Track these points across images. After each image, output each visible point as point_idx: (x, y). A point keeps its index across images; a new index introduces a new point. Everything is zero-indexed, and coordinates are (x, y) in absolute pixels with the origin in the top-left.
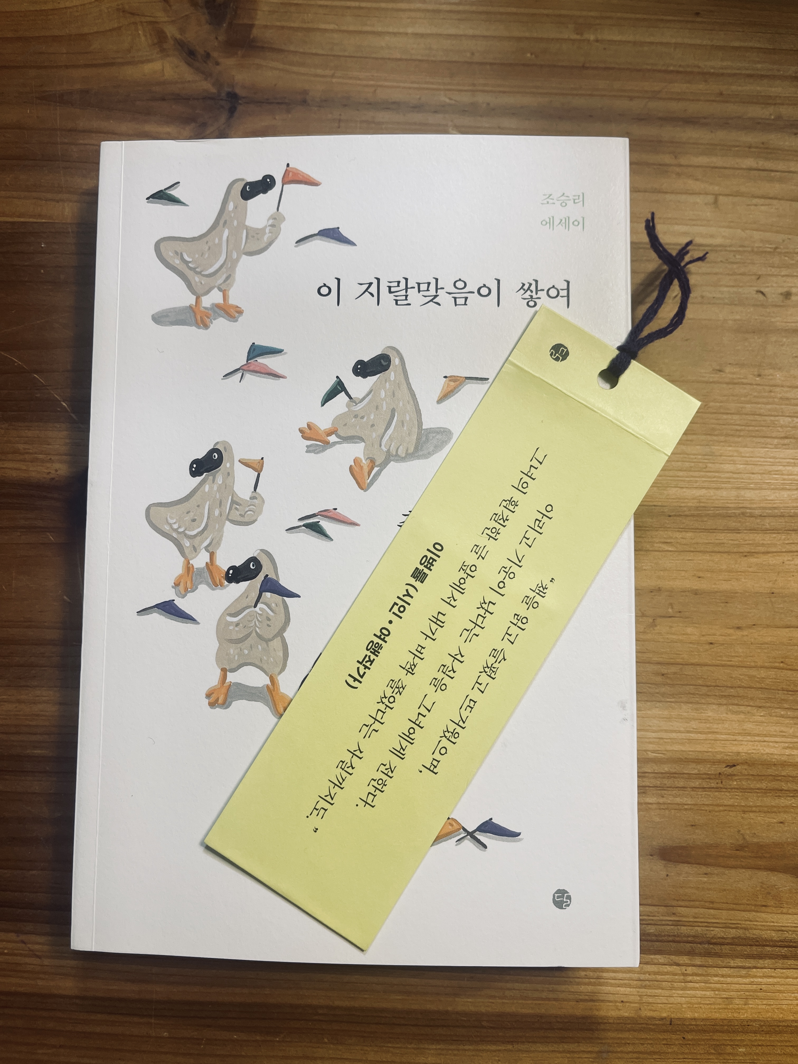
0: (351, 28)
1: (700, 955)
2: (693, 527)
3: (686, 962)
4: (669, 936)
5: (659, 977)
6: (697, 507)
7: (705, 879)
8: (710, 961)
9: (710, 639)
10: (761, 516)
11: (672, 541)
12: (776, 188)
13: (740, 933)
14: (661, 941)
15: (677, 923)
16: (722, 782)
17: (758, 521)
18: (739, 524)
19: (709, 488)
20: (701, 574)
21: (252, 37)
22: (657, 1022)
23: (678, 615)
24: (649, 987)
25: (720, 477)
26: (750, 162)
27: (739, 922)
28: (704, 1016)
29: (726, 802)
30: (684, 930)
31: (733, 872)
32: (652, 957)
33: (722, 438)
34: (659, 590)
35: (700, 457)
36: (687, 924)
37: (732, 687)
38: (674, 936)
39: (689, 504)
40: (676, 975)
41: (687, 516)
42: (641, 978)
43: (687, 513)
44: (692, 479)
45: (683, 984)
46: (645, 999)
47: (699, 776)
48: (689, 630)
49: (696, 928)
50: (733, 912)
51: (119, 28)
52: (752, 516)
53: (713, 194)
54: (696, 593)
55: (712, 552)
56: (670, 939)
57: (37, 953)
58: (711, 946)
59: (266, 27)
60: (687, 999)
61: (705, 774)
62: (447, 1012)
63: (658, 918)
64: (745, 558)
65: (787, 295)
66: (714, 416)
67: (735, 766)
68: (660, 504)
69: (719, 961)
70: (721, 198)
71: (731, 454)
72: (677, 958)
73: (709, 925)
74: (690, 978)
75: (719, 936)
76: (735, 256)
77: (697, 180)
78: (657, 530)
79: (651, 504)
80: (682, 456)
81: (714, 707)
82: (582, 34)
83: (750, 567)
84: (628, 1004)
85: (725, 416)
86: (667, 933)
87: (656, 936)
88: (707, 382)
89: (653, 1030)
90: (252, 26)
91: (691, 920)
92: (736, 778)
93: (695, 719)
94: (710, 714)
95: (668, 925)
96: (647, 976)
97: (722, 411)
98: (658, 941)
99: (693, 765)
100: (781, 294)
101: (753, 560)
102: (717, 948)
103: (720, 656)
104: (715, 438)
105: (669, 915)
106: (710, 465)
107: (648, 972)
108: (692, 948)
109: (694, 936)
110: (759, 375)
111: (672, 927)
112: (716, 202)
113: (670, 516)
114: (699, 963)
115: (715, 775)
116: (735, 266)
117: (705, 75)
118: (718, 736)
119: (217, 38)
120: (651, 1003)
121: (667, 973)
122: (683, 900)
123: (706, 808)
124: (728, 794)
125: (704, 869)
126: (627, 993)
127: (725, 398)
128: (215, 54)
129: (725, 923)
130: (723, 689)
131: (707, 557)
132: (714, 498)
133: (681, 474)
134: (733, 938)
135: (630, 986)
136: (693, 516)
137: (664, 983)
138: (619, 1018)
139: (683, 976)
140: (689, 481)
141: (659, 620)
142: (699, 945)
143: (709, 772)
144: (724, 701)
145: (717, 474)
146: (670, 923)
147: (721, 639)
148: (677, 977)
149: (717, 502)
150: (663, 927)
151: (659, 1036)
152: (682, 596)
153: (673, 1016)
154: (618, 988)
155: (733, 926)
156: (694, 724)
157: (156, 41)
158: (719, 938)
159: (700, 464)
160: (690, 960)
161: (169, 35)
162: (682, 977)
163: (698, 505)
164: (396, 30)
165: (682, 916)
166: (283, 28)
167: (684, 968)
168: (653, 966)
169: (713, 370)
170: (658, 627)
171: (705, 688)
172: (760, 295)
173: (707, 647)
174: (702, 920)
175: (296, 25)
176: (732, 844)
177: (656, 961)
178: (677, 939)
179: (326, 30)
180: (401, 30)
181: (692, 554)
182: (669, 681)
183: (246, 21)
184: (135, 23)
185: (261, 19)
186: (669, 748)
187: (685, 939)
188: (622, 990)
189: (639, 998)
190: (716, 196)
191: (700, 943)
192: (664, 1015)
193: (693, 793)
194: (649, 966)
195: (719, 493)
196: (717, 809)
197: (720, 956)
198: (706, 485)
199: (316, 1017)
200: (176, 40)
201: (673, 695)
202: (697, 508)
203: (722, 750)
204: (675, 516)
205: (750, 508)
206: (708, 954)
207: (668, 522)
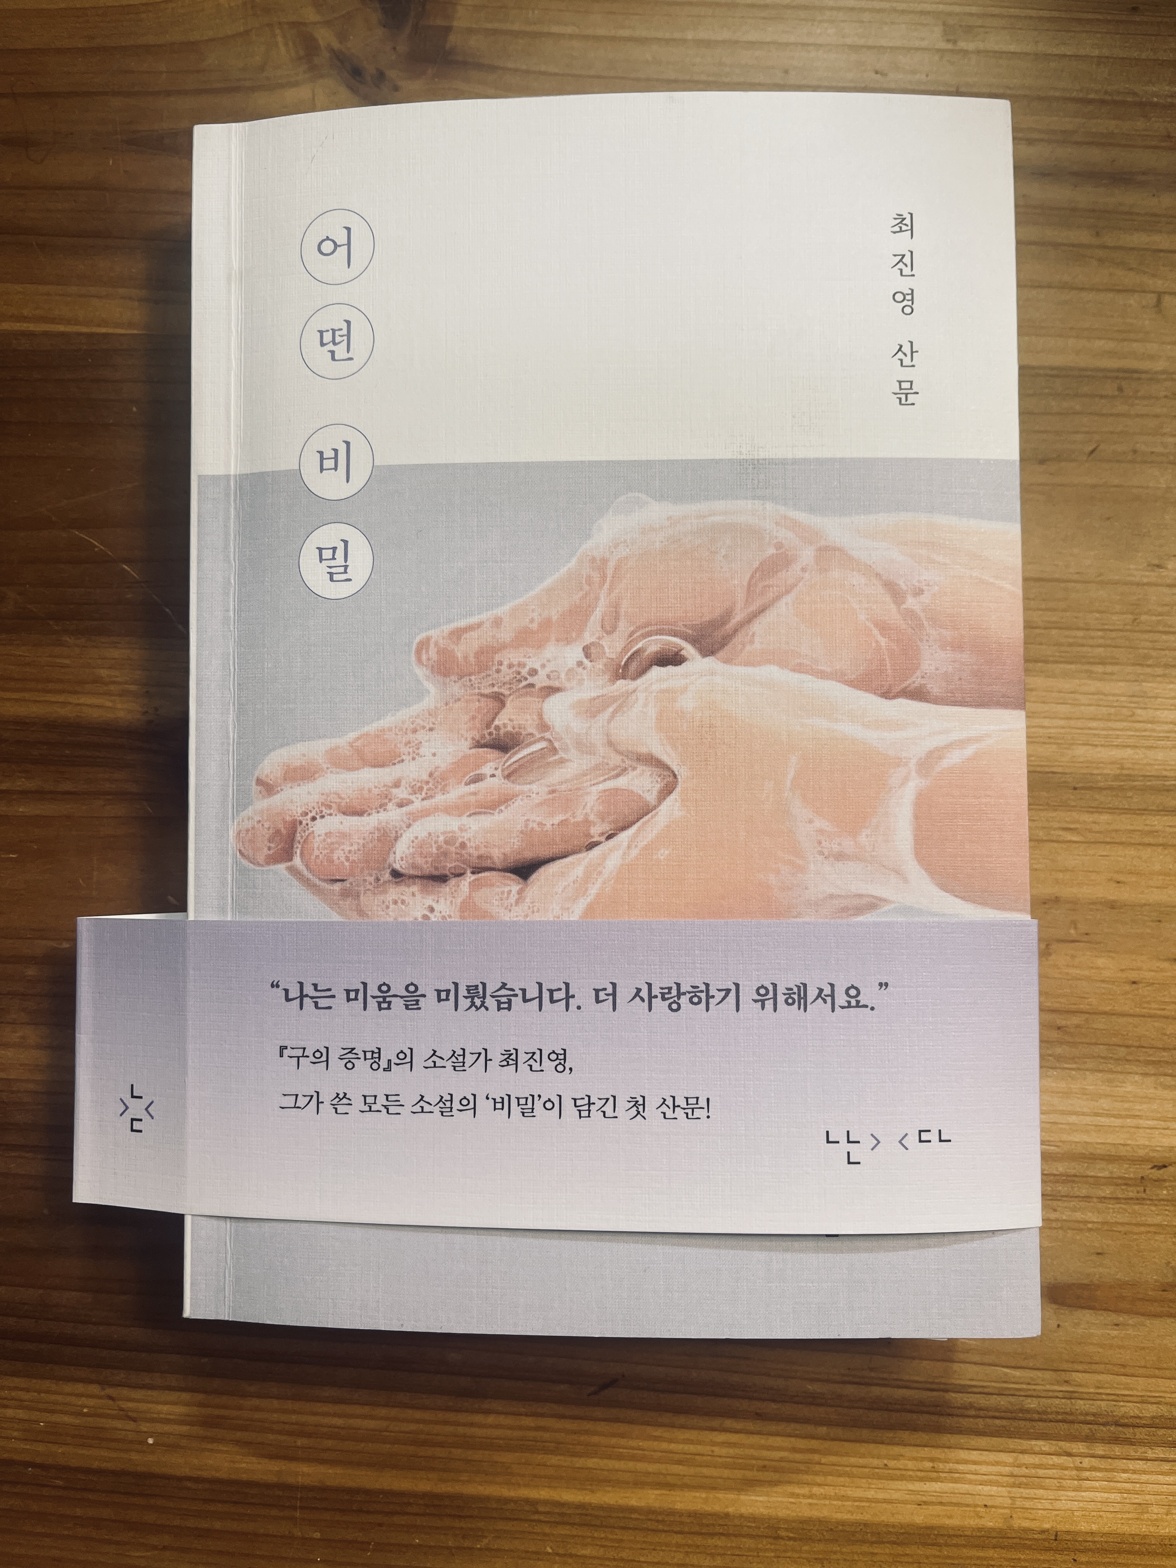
0: (601, 32)
1: (1103, 1441)
2: (1110, 806)
3: (1082, 1451)
4: (1058, 1413)
5: (1041, 1472)
6: (1119, 775)
7: (1115, 1332)
8: (1117, 1450)
9: (1134, 976)
11: (1078, 826)
13: (1163, 1410)
14: (1045, 1421)
15: (1070, 1396)
16: (1145, 1191)
19: (1137, 747)
20: (1121, 878)
21: (448, 46)
22: (1036, 1536)
23: (1086, 938)
24: (1027, 1486)
25: (1154, 730)
27: (1161, 1394)
28: (1106, 1529)
29: (1150, 1221)
30: (1081, 1405)
31: (1157, 1322)
32: (1033, 1442)
33: (1159, 671)
34: (1057, 900)
35: (1123, 699)
36: (1085, 1396)
37: (1164, 1049)
38: (1066, 1413)
39: (1105, 771)
40: (1066, 1469)
41: (1101, 789)
42: (1015, 1473)
43: (1102, 784)
44: (1110, 732)
45: (1076, 1482)
46: (1019, 1503)
47: (1111, 1181)
48: (1101, 962)
49: (1099, 1402)
50: (1153, 1380)
51: (247, 33)
53: (1153, 292)
54: (1112, 905)
55: (1139, 844)
56: (1060, 1417)
57: (130, 1414)
58: (1120, 1429)
59: (470, 31)
60: (1081, 1504)
61: (1120, 1178)
62: (727, 1515)
63: (1043, 1388)
66: (1146, 636)
67: (1165, 1166)
68: (1060, 770)
69: (1131, 1451)
70: (1167, 299)
72: (1068, 1445)
73: (1118, 1398)
74: (1087, 1474)
75: (1132, 1415)
77: (1131, 269)
78: (1056, 810)
79: (1047, 769)
80: (1096, 697)
81: (1137, 1078)
82: (955, 42)
84: (993, 1510)
85: (1164, 637)
86: (1054, 1409)
87: (1039, 1413)
88: (1138, 584)
89: (1030, 1548)
90: (448, 29)
91: (1092, 1390)
92: (1167, 1184)
93: (1106, 1096)
94: (1129, 1088)
95: (1057, 1397)
96: (1024, 1471)
97: (1161, 628)
98: (1041, 1420)
99: (1103, 1164)
102: (1128, 1432)
103: (1148, 1002)
104: (1148, 670)
105: (1058, 1383)
106: (1139, 711)
107: (1025, 1464)
108: (1092, 1431)
109: (1094, 1415)
111: (1063, 1401)
112: (1158, 304)
113: (1075, 789)
114: (1101, 1453)
115: (1135, 1179)
117: (1145, 107)
118: (1141, 1122)
119: (395, 49)
120: (1027, 1509)
121: (1054, 1466)
122: (1081, 1362)
123: (1120, 1228)
124: (1153, 1208)
125: (1113, 1317)
126: (993, 1493)
127: (1166, 609)
128: (392, 74)
129: (1141, 1396)
130: (1151, 1051)
131: (1131, 852)
132: (1145, 762)
133: (1094, 724)
134: (1153, 1418)
135: (998, 1484)
136: (1111, 788)
137: (1047, 1480)
138: (980, 1529)
139: (1077, 1470)
140: (1106, 736)
141: (1054, 946)
142: (1101, 1427)
143: (1126, 1176)
144: (1151, 1069)
145: (1149, 726)
146: (1060, 1395)
147: (1148, 975)
148: (1066, 1472)
149: (1148, 768)
150: (1049, 1401)
151: (1039, 1557)
152: (1091, 910)
153: (1061, 1527)
154: (980, 1487)
155: (1153, 1400)
156: (1105, 1103)
157: (302, 53)
158: (1131, 1417)
159: (1125, 711)
160: (1088, 1448)
161: (322, 43)
162: (1074, 1473)
163: (1118, 772)
164: (668, 35)
165: (1080, 1385)
166: (495, 32)
167: (1078, 1459)
168: (1033, 1456)
169: (1149, 565)
170: (1053, 957)
171: (1123, 1049)
173: (1127, 987)
174: (1108, 1391)
175: (516, 27)
176: (1156, 1281)
177: (1037, 1449)
178: (1070, 1418)
179: (561, 36)
180: (677, 35)
181: (1108, 847)
182: (1068, 1038)
183: (440, 22)
184: (270, 25)
185: (462, 19)
186: (1065, 1137)
187: (1082, 1418)
188: (986, 1489)
189: (1010, 1501)
190: (1160, 295)
191: (1104, 1425)
192: (1047, 1526)
193: (1100, 1205)
194: (1026, 1456)
195: (1151, 754)
196: (1136, 1229)
197: (1132, 1444)
198: (1131, 742)
199: (536, 1517)
200: (332, 51)
201: (1073, 1059)
202: (1117, 777)
203: (1147, 1143)
204: (1083, 788)
206: (1115, 1440)
207: (1072, 797)
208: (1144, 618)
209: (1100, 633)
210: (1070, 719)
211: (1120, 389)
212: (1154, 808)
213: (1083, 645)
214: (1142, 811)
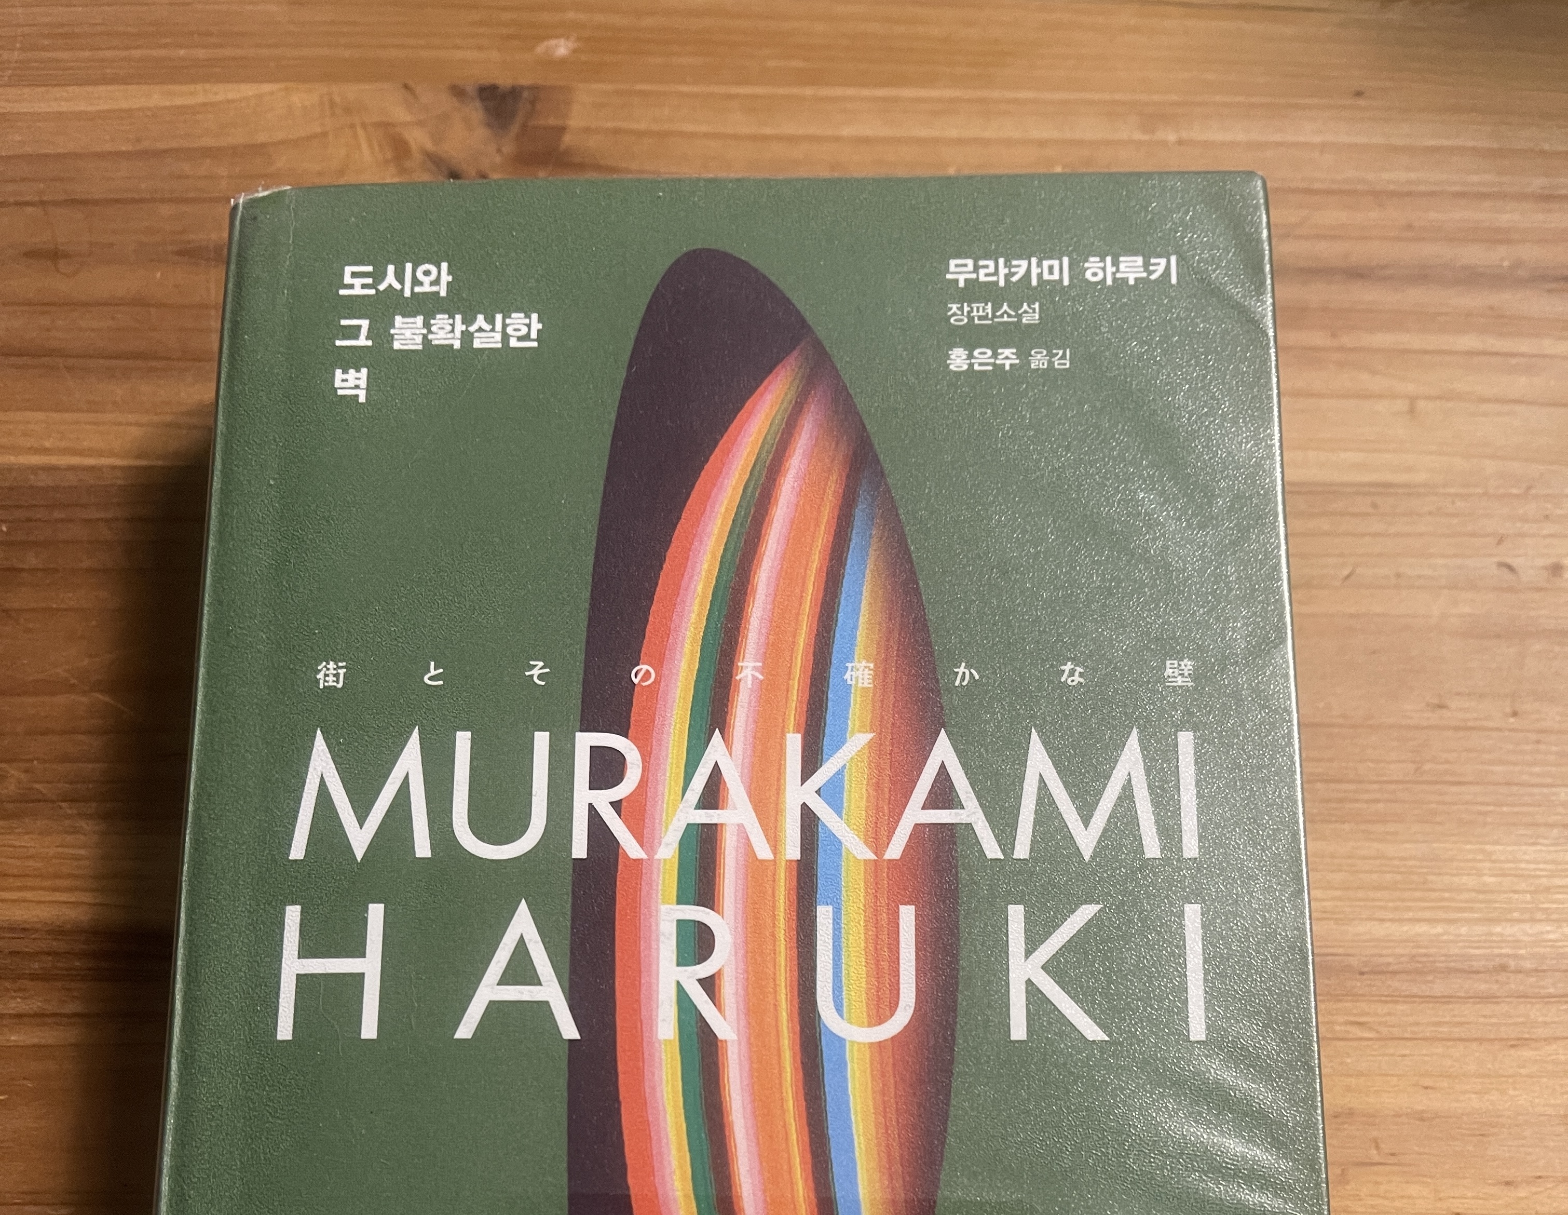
6: (1414, 956)
9: (1456, 1205)
10: (1536, 970)
11: (1369, 1019)
12: (1521, 384)
17: (1533, 980)
18: (1495, 987)
19: (1433, 921)
20: (1428, 1082)
21: (562, 147)
23: (1393, 1160)
25: (1453, 900)
26: (1468, 342)
33: (1452, 828)
34: (1351, 1113)
35: (1411, 863)
39: (1397, 951)
41: (1395, 973)
43: (1396, 968)
44: (1399, 904)
48: (1413, 1190)
51: (324, 134)
52: (1519, 971)
53: (1405, 397)
54: (1421, 1117)
55: (1448, 1039)
59: (589, 130)
64: (1512, 1052)
65: (1556, 569)
66: (1433, 788)
70: (1421, 404)
71: (1470, 857)
76: (1453, 503)
77: (1374, 372)
78: (1340, 1001)
80: (1378, 862)
82: (1153, 133)
83: (1524, 1067)
85: (1454, 789)
88: (1417, 728)
90: (561, 129)
97: (1448, 778)
100: (1545, 568)
101: (1527, 1053)
104: (1439, 828)
106: (1430, 878)
110: (1515, 714)
112: (1412, 411)
113: (1362, 973)
116: (1455, 521)
117: (1380, 196)
119: (500, 150)
127: (1453, 755)
132: (1445, 938)
133: (1379, 895)
136: (1406, 971)
145: (1447, 895)
149: (1449, 946)
157: (389, 155)
159: (1415, 878)
161: (414, 148)
163: (1414, 951)
169: (1428, 705)
170: (1352, 1185)
172: (1505, 570)
179: (694, 135)
181: (1409, 1043)
183: (552, 121)
184: (351, 126)
185: (578, 116)
190: (1413, 400)
195: (1452, 929)
198: (1427, 914)
200: (425, 153)
202: (1412, 958)
204: (1372, 972)
205: (1515, 956)
207: (1358, 984)
208: (1427, 767)
209: (1376, 786)
210: (1348, 889)
211: (1375, 506)
212: (1463, 995)
213: (1357, 801)
214: (1447, 999)
